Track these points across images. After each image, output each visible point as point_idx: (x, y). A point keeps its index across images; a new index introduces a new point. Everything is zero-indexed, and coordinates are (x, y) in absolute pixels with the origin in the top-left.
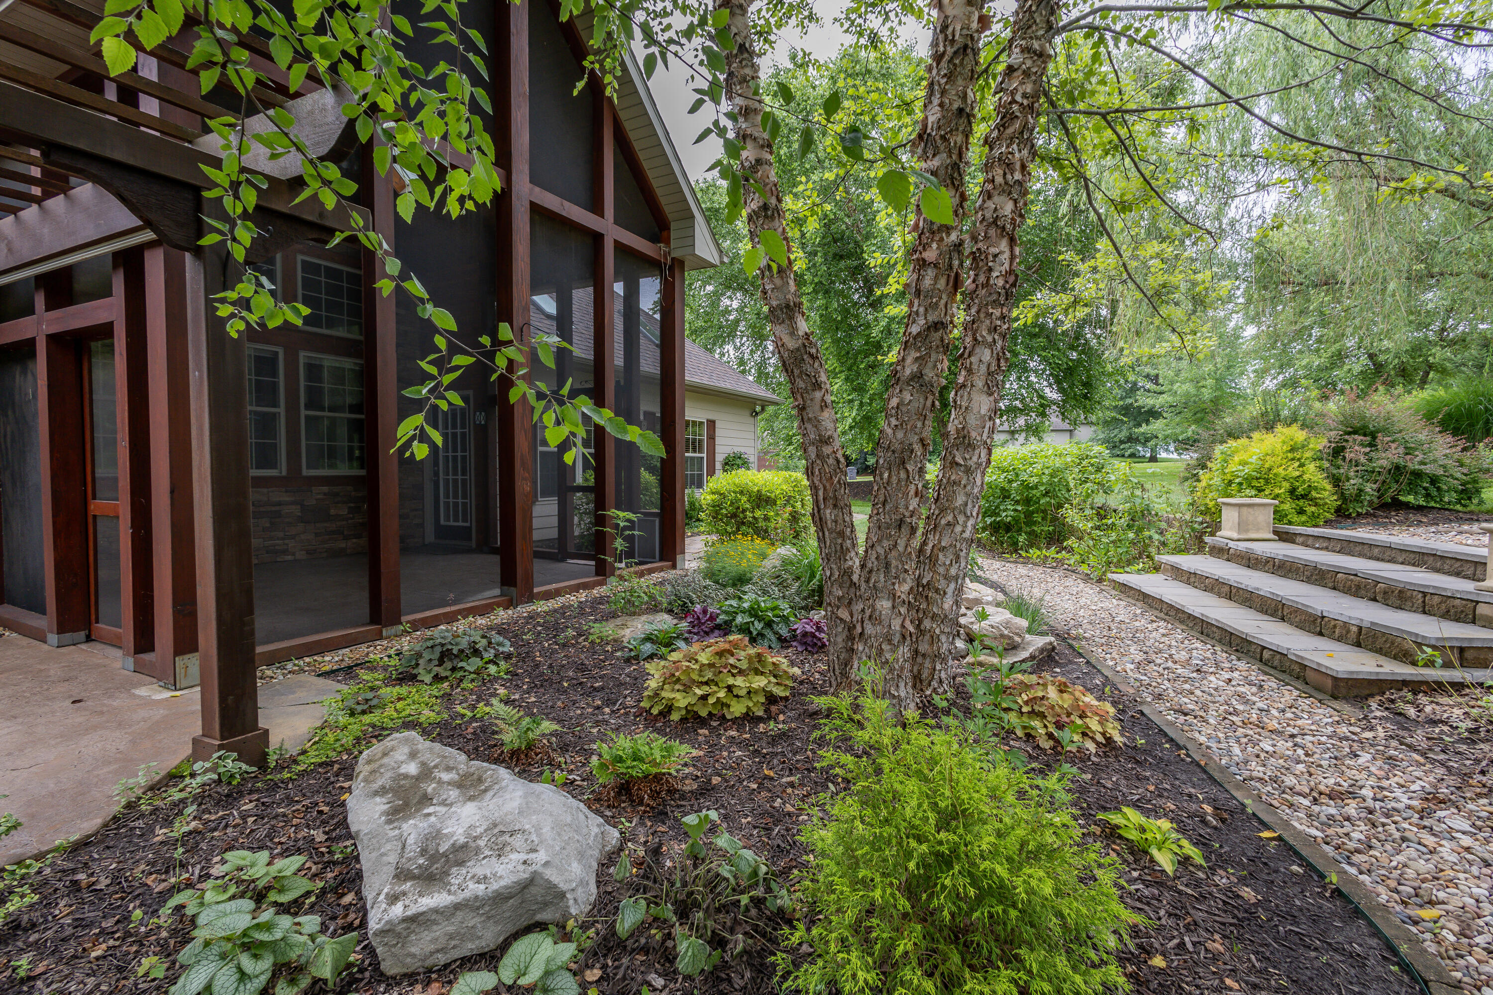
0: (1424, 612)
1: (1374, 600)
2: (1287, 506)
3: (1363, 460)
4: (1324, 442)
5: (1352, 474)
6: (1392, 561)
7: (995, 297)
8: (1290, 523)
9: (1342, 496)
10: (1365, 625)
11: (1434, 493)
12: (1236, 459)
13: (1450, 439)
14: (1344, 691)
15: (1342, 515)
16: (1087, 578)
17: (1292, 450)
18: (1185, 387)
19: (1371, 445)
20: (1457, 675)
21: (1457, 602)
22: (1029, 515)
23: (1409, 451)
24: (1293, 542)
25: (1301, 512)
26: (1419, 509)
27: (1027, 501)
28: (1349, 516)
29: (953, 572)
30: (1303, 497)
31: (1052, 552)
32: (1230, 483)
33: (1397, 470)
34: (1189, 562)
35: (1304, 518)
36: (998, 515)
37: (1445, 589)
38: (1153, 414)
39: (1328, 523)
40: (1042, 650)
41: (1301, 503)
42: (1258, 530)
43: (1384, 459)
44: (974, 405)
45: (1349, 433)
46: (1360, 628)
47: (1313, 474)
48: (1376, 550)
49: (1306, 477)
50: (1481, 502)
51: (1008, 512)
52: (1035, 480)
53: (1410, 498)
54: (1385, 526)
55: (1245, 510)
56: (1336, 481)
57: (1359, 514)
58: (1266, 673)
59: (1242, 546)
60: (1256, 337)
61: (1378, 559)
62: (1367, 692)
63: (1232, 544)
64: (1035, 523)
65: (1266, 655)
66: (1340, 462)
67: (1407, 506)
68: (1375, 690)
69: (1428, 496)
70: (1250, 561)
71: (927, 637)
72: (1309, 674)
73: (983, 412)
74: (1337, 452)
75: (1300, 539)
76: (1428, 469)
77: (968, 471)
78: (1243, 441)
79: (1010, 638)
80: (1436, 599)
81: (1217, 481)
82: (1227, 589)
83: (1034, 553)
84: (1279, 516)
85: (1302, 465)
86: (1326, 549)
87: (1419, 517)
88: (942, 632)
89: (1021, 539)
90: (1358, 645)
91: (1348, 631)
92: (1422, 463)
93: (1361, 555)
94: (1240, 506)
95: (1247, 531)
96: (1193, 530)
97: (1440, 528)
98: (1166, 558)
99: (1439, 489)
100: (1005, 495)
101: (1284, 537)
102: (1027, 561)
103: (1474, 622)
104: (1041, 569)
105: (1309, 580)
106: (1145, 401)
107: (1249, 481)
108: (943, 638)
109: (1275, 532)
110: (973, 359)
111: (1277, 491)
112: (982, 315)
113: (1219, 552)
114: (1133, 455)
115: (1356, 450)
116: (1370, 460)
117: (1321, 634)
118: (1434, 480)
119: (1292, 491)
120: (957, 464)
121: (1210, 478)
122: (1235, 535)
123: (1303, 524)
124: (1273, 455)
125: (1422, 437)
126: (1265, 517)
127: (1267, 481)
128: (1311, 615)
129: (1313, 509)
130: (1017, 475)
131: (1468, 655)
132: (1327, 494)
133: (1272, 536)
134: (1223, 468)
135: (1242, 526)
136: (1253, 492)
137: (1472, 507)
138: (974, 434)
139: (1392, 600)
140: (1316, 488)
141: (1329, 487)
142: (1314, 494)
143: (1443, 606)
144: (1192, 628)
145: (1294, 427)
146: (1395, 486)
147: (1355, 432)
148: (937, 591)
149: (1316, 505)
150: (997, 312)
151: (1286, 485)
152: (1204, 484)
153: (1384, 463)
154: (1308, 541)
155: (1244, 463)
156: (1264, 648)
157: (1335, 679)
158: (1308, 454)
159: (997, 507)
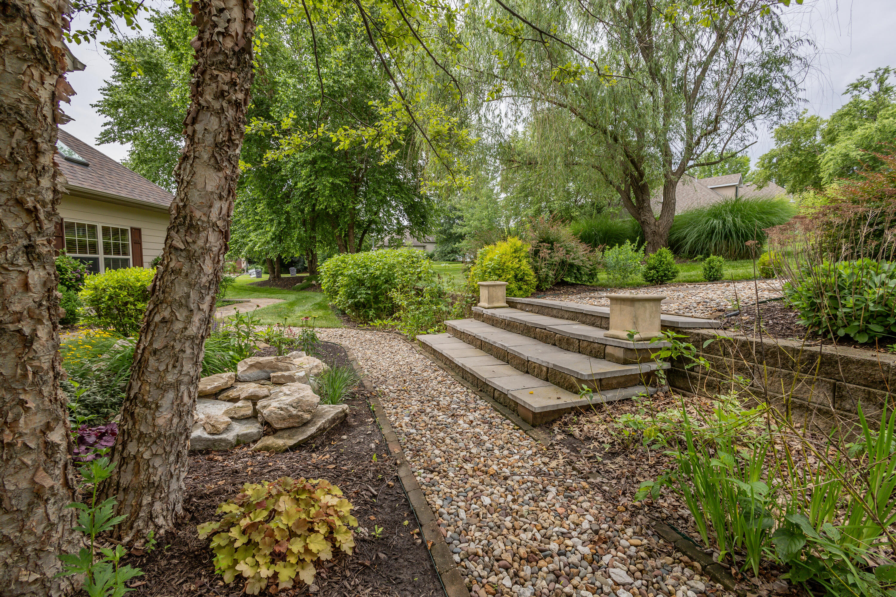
0: (579, 352)
1: (554, 345)
2: (513, 286)
3: (548, 258)
4: (530, 247)
5: (543, 266)
6: (562, 318)
7: (221, 58)
8: (515, 296)
9: (539, 279)
10: (551, 366)
11: (579, 276)
12: (488, 257)
13: (585, 246)
14: (539, 420)
15: (539, 290)
16: (406, 340)
17: (515, 251)
18: (476, 223)
19: (551, 249)
20: (598, 398)
21: (596, 345)
22: (376, 297)
23: (568, 252)
24: (516, 308)
25: (520, 289)
26: (573, 285)
27: (375, 287)
28: (542, 291)
29: (170, 378)
30: (521, 279)
31: (388, 322)
32: (485, 271)
33: (563, 263)
34: (462, 324)
35: (521, 292)
36: (355, 297)
37: (589, 337)
38: (461, 237)
39: (533, 295)
40: (333, 420)
41: (520, 283)
42: (498, 301)
43: (558, 256)
44: (199, 180)
45: (541, 242)
46: (548, 368)
47: (525, 266)
48: (555, 311)
49: (522, 268)
50: (598, 280)
51: (362, 295)
52: (378, 273)
53: (568, 279)
54: (558, 295)
55: (491, 289)
56: (536, 270)
57: (547, 289)
58: (496, 410)
59: (490, 312)
60: (506, 199)
61: (555, 317)
62: (552, 418)
63: (485, 311)
64: (380, 302)
65: (496, 394)
66: (538, 259)
67: (566, 284)
68: (556, 416)
69: (576, 277)
70: (493, 322)
71: (131, 466)
72: (520, 409)
73: (209, 188)
74: (536, 253)
75: (519, 306)
76: (576, 262)
77: (191, 257)
78: (492, 246)
79: (298, 417)
80: (585, 344)
81: (479, 271)
82: (479, 342)
83: (378, 322)
84: (509, 291)
85: (520, 261)
86: (531, 311)
87: (573, 290)
88: (154, 455)
89: (371, 313)
90: (547, 380)
91: (542, 371)
92: (574, 259)
93: (548, 315)
94: (488, 286)
95: (493, 302)
96: (467, 302)
97: (583, 295)
98: (451, 323)
99: (580, 273)
100: (361, 283)
101: (512, 305)
102: (374, 328)
103: (604, 358)
104: (380, 334)
105: (522, 333)
106: (457, 230)
107: (494, 269)
108: (157, 462)
109: (507, 302)
110: (197, 127)
111: (508, 277)
112: (207, 77)
113: (479, 316)
114: (454, 260)
115: (544, 252)
116: (551, 257)
117: (527, 372)
118: (578, 269)
119: (516, 276)
120: (177, 249)
121: (475, 270)
122: (486, 305)
123: (521, 296)
124: (506, 254)
125: (573, 244)
126: (501, 293)
127: (503, 270)
128: (522, 360)
129: (526, 287)
130: (367, 269)
131: (604, 383)
132: (532, 278)
133: (505, 305)
134: (482, 263)
135: (490, 299)
136: (496, 278)
137: (594, 283)
138: (198, 214)
139: (564, 345)
140: (527, 275)
141: (533, 273)
142: (526, 278)
143: (589, 348)
144: (458, 375)
145: (516, 238)
146: (562, 272)
147: (544, 242)
148: (146, 404)
149: (527, 284)
150: (225, 77)
151: (512, 273)
152: (472, 273)
153: (557, 259)
154: (524, 307)
155: (491, 260)
156: (495, 389)
157: (534, 413)
158: (523, 254)
159: (356, 292)
